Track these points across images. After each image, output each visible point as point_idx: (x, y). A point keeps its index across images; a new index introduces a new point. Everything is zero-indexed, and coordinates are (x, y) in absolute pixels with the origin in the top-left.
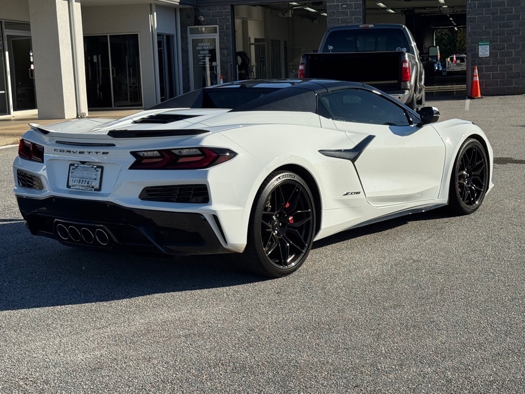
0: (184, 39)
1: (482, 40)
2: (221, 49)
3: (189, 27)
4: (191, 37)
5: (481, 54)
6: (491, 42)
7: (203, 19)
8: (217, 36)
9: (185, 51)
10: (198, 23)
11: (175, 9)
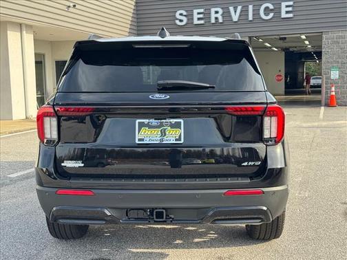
1: (333, 67)
5: (332, 77)
6: (339, 68)
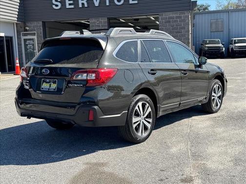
0: (19, 38)
2: (38, 44)
3: (22, 33)
4: (23, 38)
7: (28, 28)
8: (35, 37)
9: (20, 45)
10: (26, 30)
11: (14, 24)
